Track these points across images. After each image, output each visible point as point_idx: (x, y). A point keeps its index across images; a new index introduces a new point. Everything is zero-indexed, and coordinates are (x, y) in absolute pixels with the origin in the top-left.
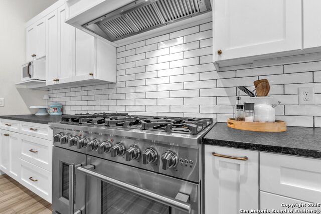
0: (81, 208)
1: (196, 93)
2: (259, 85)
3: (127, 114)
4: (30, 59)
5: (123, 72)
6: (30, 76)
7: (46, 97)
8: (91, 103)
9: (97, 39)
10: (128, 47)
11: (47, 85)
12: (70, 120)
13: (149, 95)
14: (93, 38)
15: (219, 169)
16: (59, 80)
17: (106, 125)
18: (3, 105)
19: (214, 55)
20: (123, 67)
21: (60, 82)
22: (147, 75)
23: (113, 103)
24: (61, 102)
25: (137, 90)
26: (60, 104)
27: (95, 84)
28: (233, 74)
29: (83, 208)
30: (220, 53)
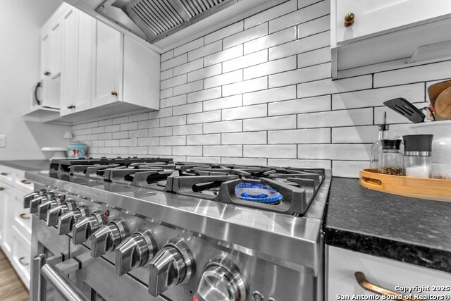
1: (290, 122)
3: (172, 160)
5: (169, 93)
6: (39, 103)
7: (67, 135)
8: (124, 143)
9: (125, 36)
10: (177, 52)
11: (61, 114)
12: (60, 167)
13: (207, 129)
14: (118, 34)
16: (74, 107)
17: (106, 178)
18: (3, 145)
19: (333, 32)
20: (168, 84)
21: (77, 110)
22: (206, 95)
23: (154, 142)
24: (87, 143)
25: (190, 121)
26: (85, 145)
27: (130, 114)
28: (366, 82)
30: (349, 21)
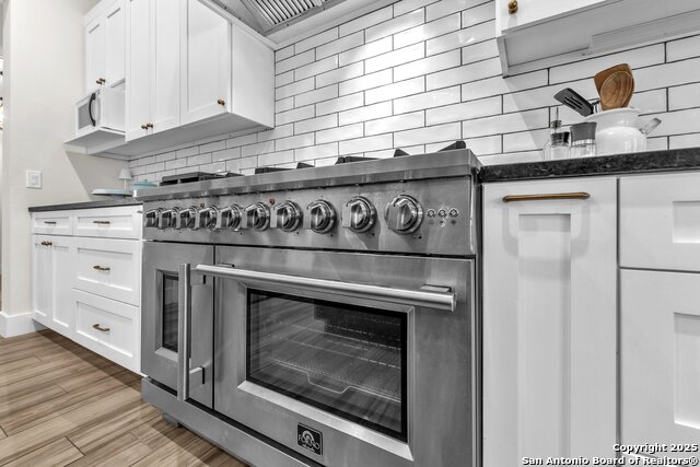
0: (204, 362)
1: (454, 132)
2: (609, 81)
4: (92, 87)
5: (288, 104)
6: (94, 123)
7: (124, 174)
9: (234, 26)
10: (300, 48)
11: (127, 139)
13: (346, 149)
14: (225, 23)
15: (520, 235)
16: (152, 126)
18: (39, 186)
20: (288, 91)
21: (155, 131)
25: (319, 141)
27: (227, 136)
28: (541, 78)
29: (207, 364)
30: (513, 9)
